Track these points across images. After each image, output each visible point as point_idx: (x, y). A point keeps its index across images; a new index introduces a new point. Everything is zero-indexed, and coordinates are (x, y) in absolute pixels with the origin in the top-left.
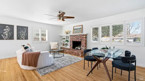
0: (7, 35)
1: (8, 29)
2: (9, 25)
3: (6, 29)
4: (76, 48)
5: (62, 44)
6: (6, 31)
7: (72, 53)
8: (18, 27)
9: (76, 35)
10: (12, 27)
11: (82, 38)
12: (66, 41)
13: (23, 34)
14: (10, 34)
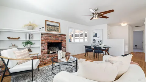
11: (63, 38)
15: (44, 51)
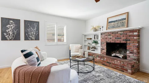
0: (11, 33)
1: (12, 25)
2: (13, 20)
3: (10, 24)
4: (112, 55)
5: (87, 48)
6: (11, 27)
7: (108, 64)
8: (25, 21)
9: (113, 33)
10: (17, 22)
11: (130, 36)
12: (93, 43)
13: (33, 32)
14: (15, 32)
15: (103, 51)
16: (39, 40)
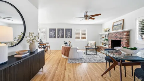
1: (61, 32)
2: (61, 29)
8: (66, 29)
11: (122, 35)
12: (105, 40)
14: (62, 34)
15: (109, 45)
16: (71, 38)
